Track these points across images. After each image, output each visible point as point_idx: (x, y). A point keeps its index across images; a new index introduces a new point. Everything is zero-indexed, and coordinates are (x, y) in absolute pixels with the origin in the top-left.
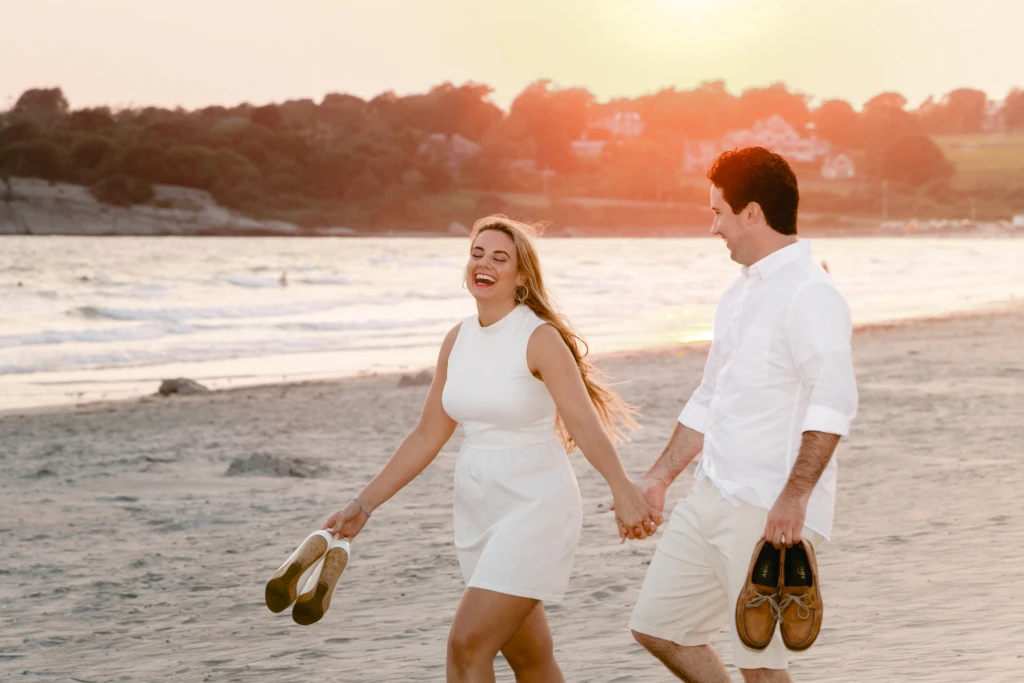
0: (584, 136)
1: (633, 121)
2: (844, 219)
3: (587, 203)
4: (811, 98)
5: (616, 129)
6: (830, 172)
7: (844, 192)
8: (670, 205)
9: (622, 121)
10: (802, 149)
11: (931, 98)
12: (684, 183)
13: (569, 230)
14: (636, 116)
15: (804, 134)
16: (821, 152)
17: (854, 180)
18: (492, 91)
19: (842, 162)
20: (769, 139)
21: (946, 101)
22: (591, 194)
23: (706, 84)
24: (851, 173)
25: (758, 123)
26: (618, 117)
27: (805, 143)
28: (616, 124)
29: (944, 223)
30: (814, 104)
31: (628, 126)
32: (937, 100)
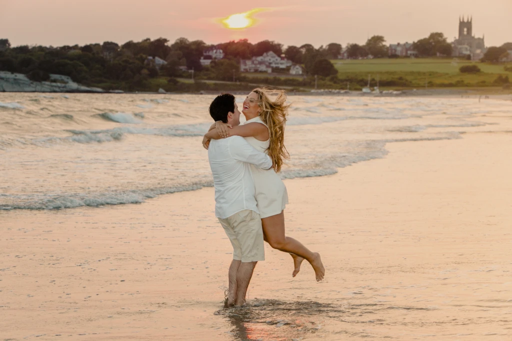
0: (202, 58)
1: (220, 53)
2: (301, 89)
3: (208, 82)
4: (283, 45)
5: (214, 56)
6: (293, 72)
7: (301, 79)
8: (238, 83)
9: (216, 53)
10: (281, 64)
11: (322, 46)
12: (243, 75)
13: (202, 92)
14: (221, 51)
15: (282, 58)
16: (289, 65)
17: (302, 75)
18: (168, 41)
19: (297, 68)
20: (270, 60)
21: (327, 47)
22: (209, 79)
23: (241, 40)
24: (301, 72)
25: (265, 54)
26: (215, 51)
27: (283, 61)
28: (213, 54)
29: (337, 90)
30: (285, 48)
31: (219, 55)
32: (324, 47)
